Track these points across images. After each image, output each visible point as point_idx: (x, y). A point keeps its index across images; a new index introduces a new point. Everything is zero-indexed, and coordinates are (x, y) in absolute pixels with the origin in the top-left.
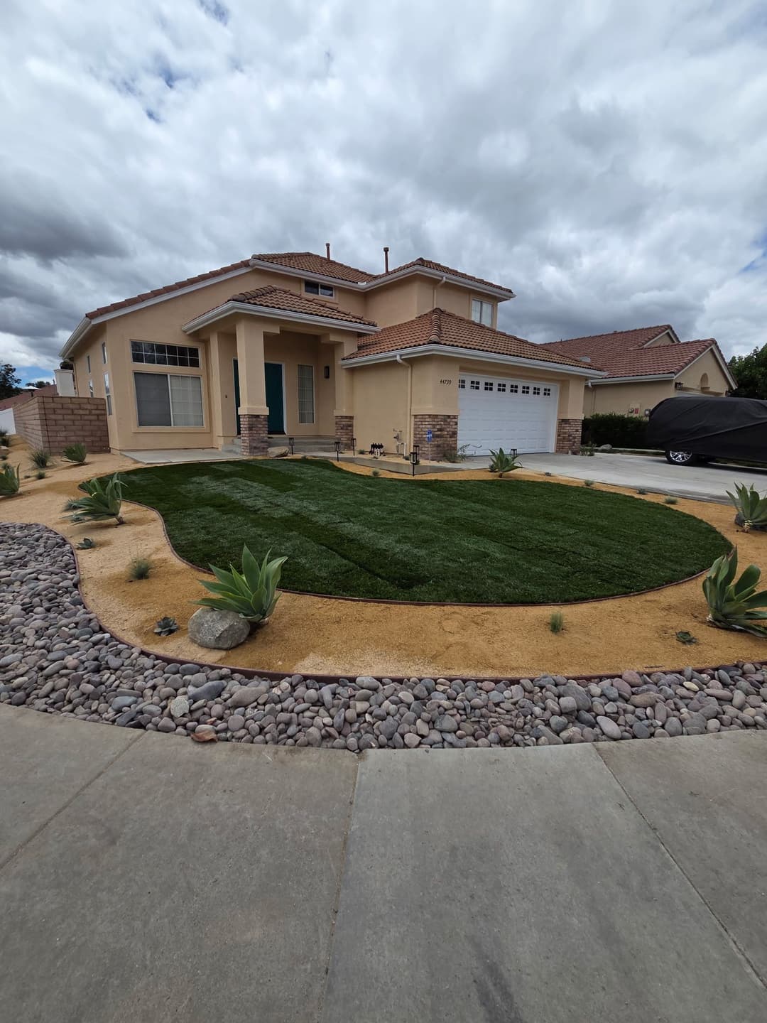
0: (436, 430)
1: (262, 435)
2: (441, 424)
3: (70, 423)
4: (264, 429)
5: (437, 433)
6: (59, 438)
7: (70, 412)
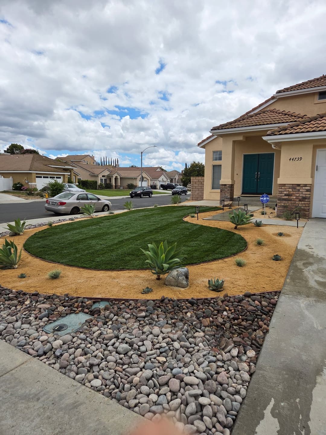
0: (284, 195)
1: (227, 195)
2: (289, 191)
3: (200, 188)
4: (228, 192)
5: (284, 197)
6: (196, 194)
7: (200, 183)
